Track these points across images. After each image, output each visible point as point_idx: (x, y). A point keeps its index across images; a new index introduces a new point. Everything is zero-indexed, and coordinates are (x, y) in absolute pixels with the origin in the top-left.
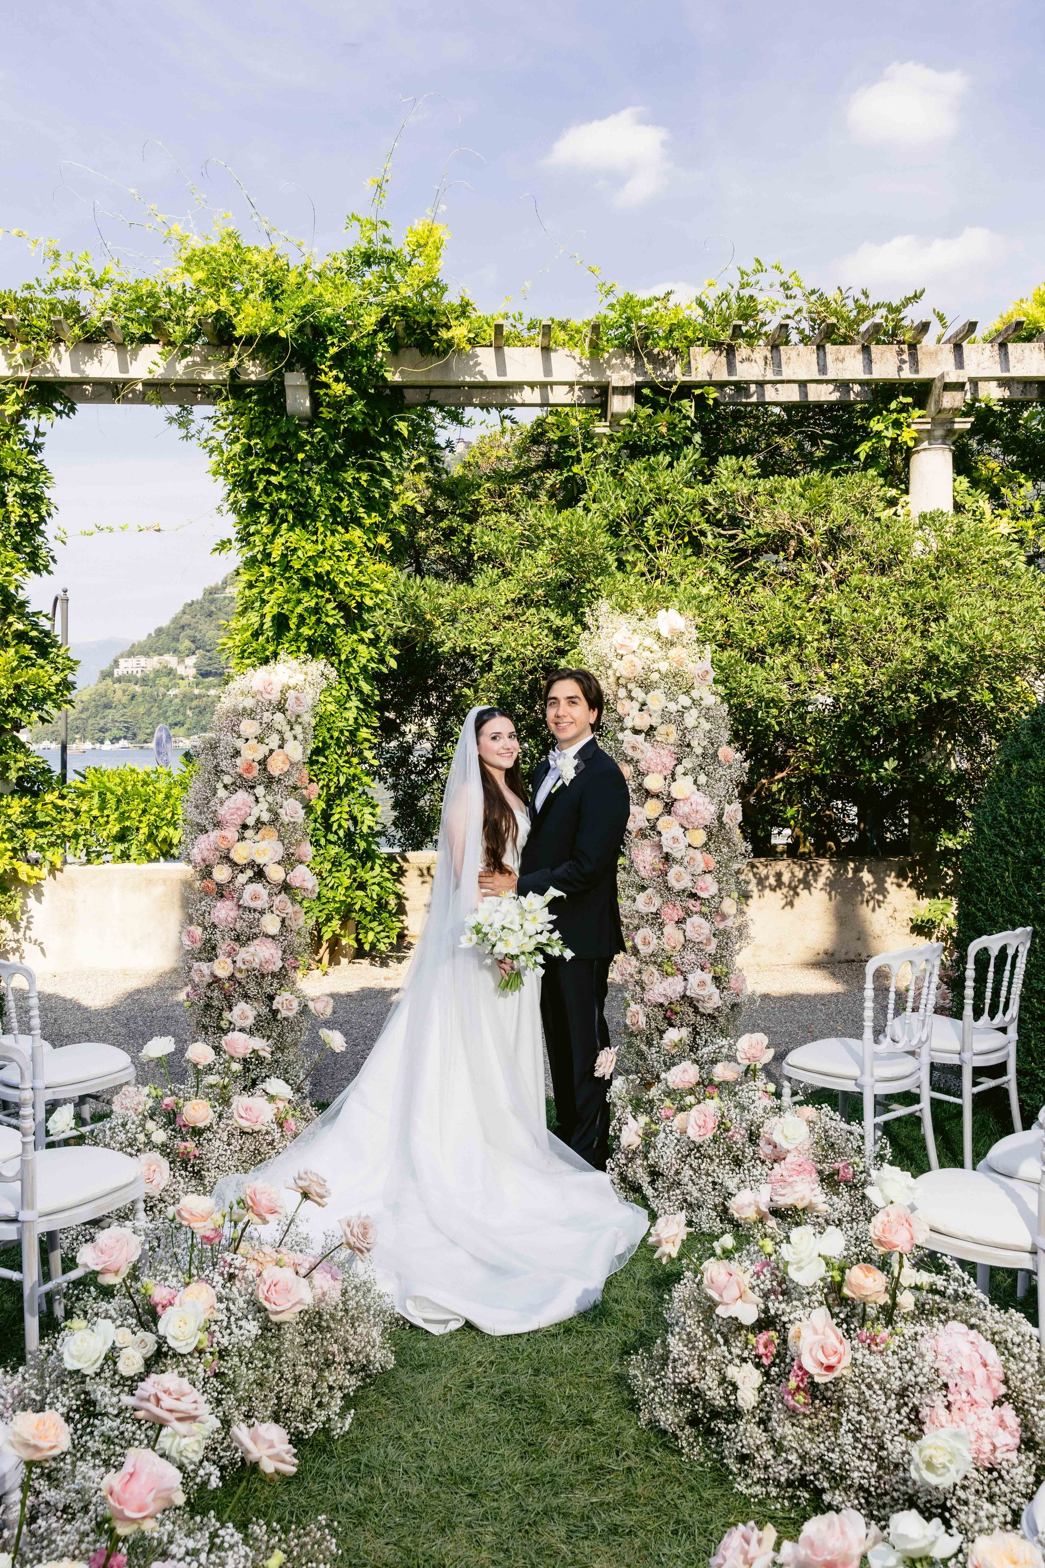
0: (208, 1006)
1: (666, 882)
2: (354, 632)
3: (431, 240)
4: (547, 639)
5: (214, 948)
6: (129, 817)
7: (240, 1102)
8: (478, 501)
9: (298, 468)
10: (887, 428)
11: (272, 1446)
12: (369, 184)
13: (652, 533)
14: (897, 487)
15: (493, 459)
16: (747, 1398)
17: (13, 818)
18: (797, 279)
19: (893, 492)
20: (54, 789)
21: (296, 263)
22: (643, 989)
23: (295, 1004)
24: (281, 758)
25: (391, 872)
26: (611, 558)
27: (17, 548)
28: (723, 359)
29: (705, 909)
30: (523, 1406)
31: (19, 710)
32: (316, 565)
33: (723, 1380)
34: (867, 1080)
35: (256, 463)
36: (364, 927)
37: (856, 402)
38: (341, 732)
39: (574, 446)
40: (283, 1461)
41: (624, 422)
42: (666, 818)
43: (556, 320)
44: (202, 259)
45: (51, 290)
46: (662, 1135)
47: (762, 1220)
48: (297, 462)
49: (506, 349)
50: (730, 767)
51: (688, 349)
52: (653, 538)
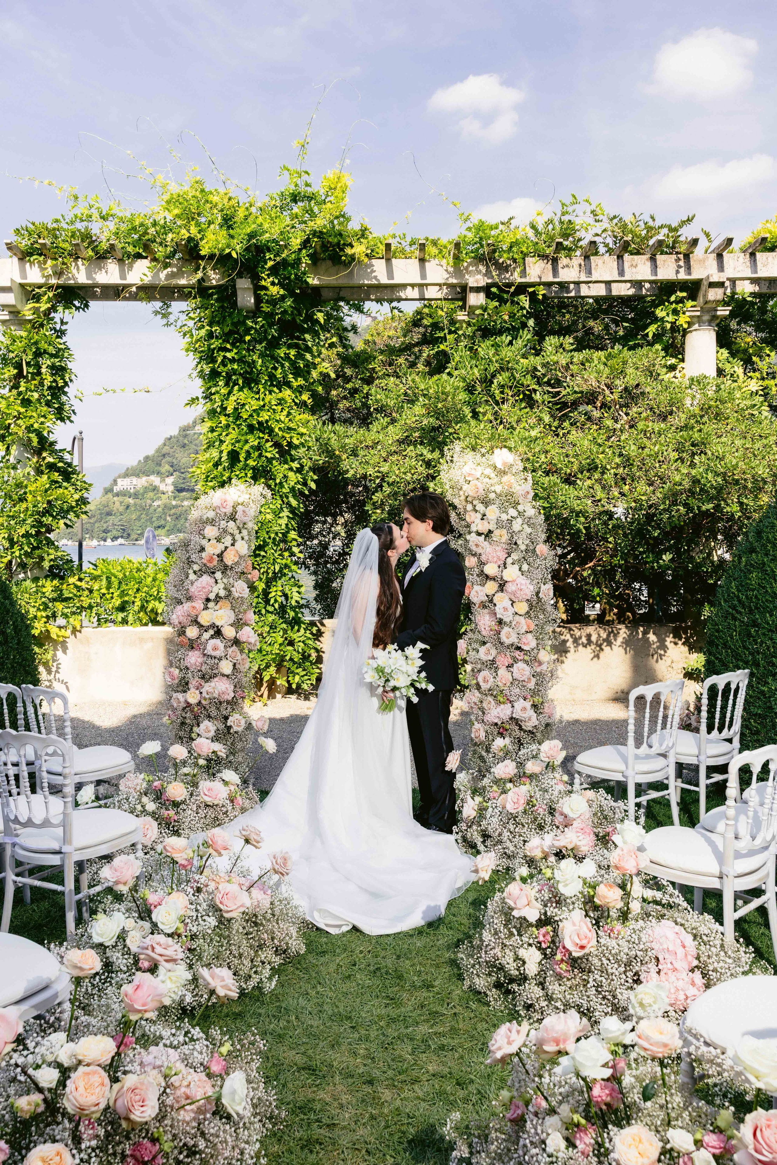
0: (183, 724)
1: (499, 639)
2: (286, 462)
3: (339, 185)
4: (422, 469)
5: (187, 683)
6: (127, 594)
7: (205, 785)
8: (374, 369)
9: (246, 346)
10: (668, 315)
11: (223, 980)
12: (296, 144)
13: (497, 392)
14: (676, 358)
15: (385, 338)
16: (532, 969)
17: (47, 594)
18: (601, 209)
19: (673, 361)
20: (75, 575)
21: (243, 200)
22: (484, 713)
23: (243, 722)
24: (233, 553)
25: (312, 633)
26: (467, 411)
27: (48, 404)
28: (549, 266)
29: (526, 658)
30: (389, 977)
31: (51, 519)
32: (258, 416)
33: (517, 958)
34: (630, 773)
35: (216, 344)
36: (292, 672)
37: (647, 296)
38: (276, 534)
39: (442, 329)
40: (230, 990)
41: (478, 312)
42: (500, 594)
43: (430, 238)
44: (178, 201)
45: (72, 223)
46: (490, 810)
47: (545, 858)
48: (245, 342)
49: (393, 260)
50: (545, 559)
51: (524, 259)
52: (498, 395)
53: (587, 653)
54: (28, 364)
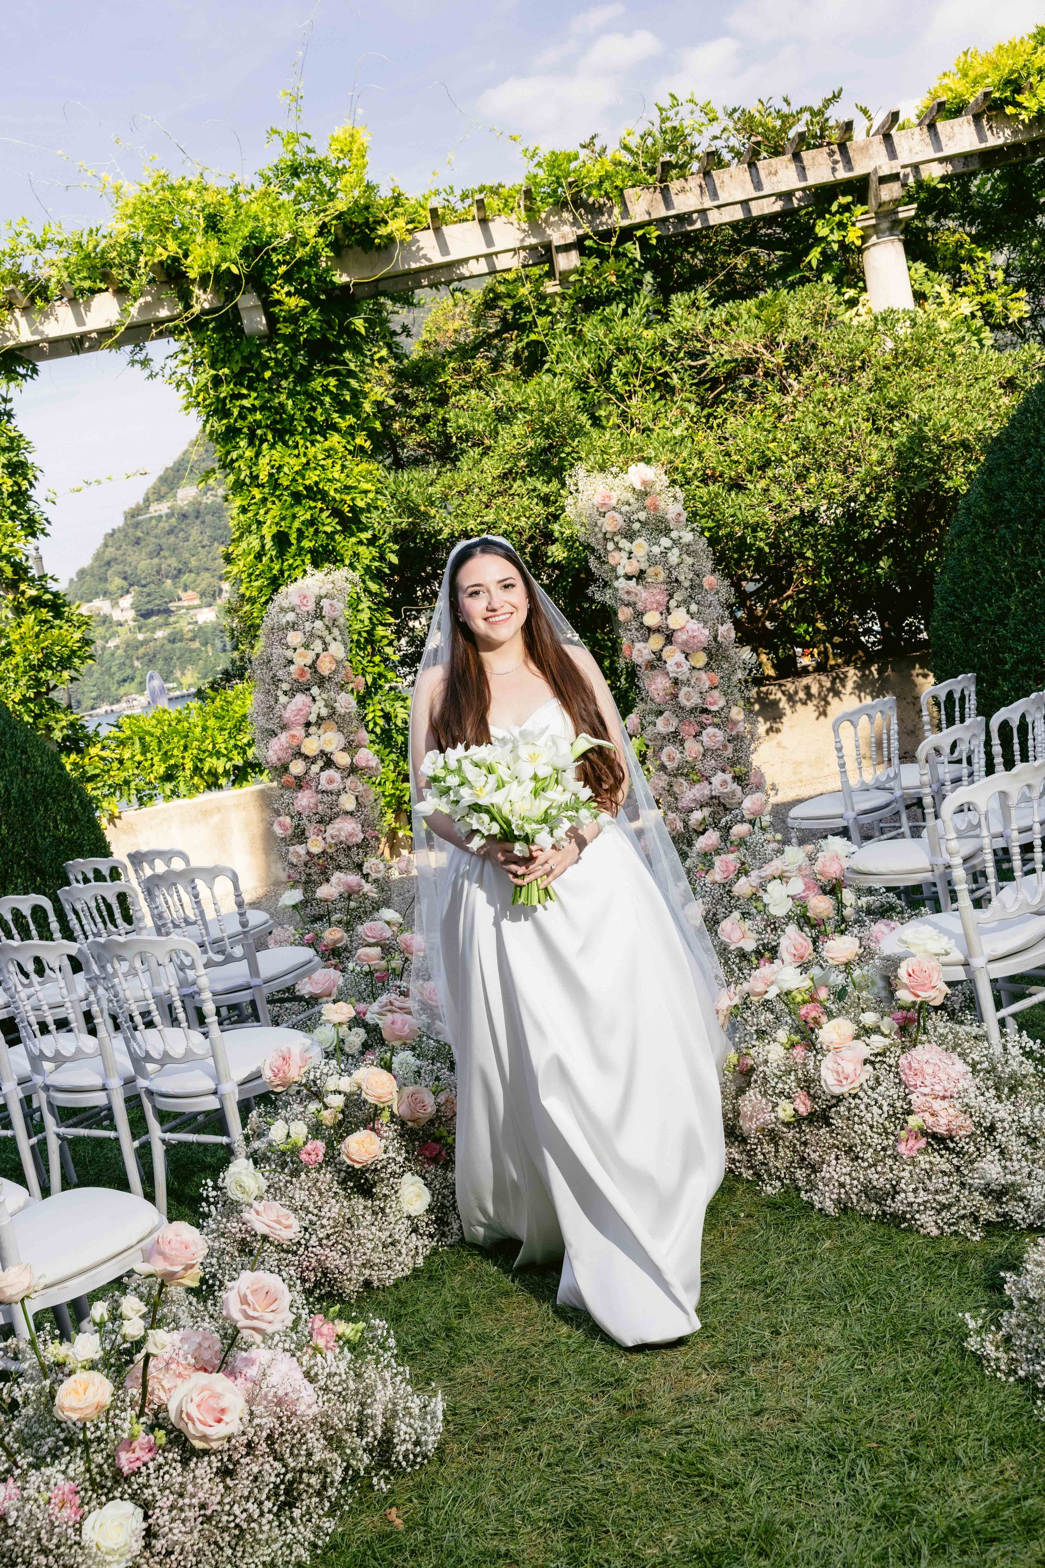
0: (308, 882)
1: (678, 703)
2: (352, 535)
3: (355, 147)
4: (539, 509)
5: (303, 833)
6: (172, 756)
7: (365, 926)
8: (445, 382)
9: (267, 386)
10: (832, 231)
12: (282, 96)
13: (619, 383)
14: (855, 286)
15: (450, 333)
19: (851, 293)
22: (676, 799)
23: (382, 867)
24: (328, 659)
26: (583, 418)
27: (13, 516)
28: (658, 196)
29: (716, 720)
31: (50, 672)
32: (303, 478)
35: (224, 391)
37: (800, 208)
38: (359, 634)
39: (528, 310)
41: (572, 278)
42: (668, 648)
43: (488, 187)
44: (142, 210)
48: (264, 381)
49: (444, 228)
50: (717, 593)
51: (622, 195)
52: (621, 388)
53: (808, 712)
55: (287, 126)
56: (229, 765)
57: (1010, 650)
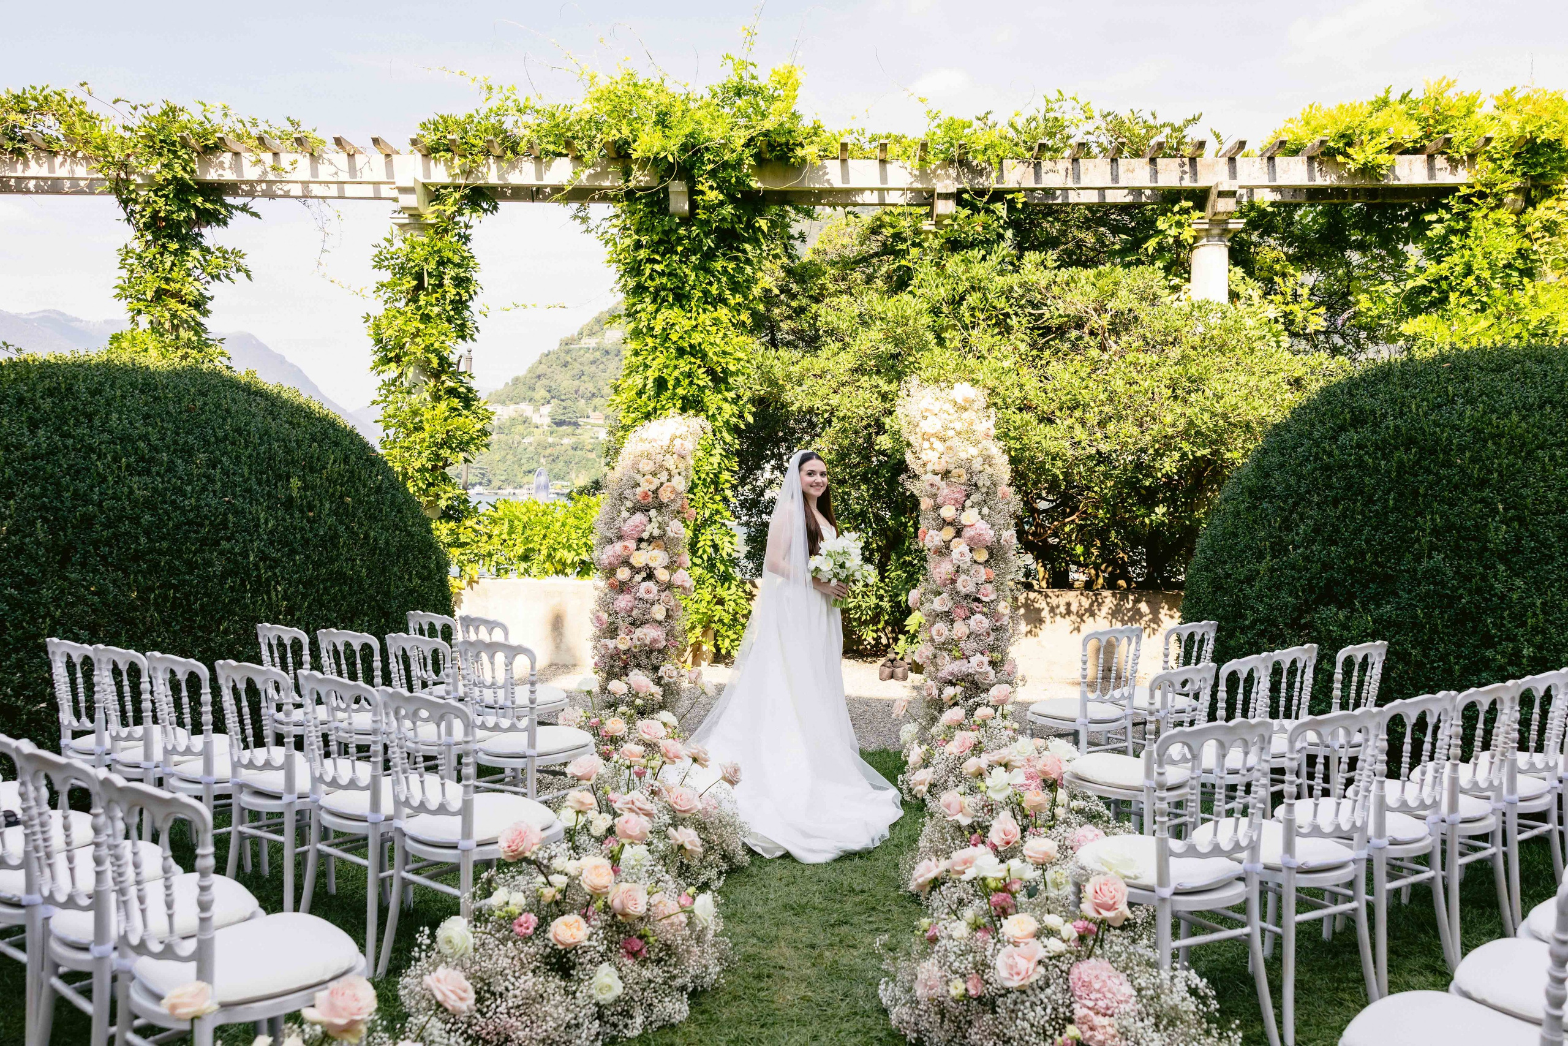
0: (610, 672)
1: (955, 588)
2: (720, 392)
3: (790, 79)
4: (877, 403)
5: (615, 630)
6: (532, 541)
7: (643, 723)
8: (823, 285)
9: (677, 258)
10: (1170, 227)
12: (741, 32)
13: (967, 314)
14: (1180, 276)
15: (838, 247)
18: (1092, 105)
19: (1176, 281)
20: (472, 517)
21: (680, 93)
22: (937, 669)
23: (675, 673)
24: (669, 489)
25: (743, 593)
26: (930, 337)
27: (449, 321)
28: (1031, 170)
29: (985, 610)
31: (449, 451)
32: (690, 338)
35: (643, 254)
36: (721, 636)
37: (1146, 204)
38: (707, 474)
39: (905, 240)
41: (946, 222)
42: (957, 539)
43: (893, 135)
44: (607, 96)
45: (486, 117)
46: (937, 756)
48: (676, 253)
49: (850, 161)
50: (1008, 503)
51: (1001, 163)
52: (968, 320)
53: (1066, 624)
54: (430, 274)
55: (738, 54)
56: (576, 559)
57: (1252, 608)
